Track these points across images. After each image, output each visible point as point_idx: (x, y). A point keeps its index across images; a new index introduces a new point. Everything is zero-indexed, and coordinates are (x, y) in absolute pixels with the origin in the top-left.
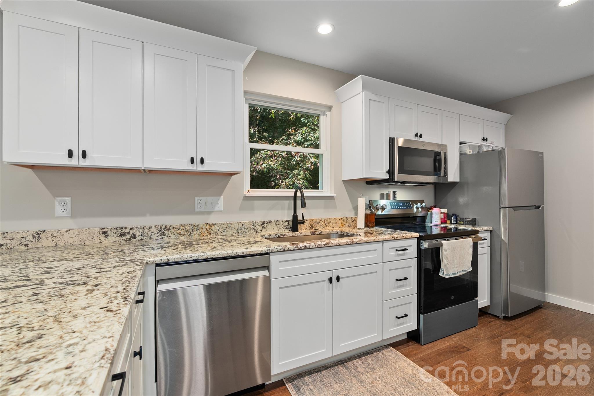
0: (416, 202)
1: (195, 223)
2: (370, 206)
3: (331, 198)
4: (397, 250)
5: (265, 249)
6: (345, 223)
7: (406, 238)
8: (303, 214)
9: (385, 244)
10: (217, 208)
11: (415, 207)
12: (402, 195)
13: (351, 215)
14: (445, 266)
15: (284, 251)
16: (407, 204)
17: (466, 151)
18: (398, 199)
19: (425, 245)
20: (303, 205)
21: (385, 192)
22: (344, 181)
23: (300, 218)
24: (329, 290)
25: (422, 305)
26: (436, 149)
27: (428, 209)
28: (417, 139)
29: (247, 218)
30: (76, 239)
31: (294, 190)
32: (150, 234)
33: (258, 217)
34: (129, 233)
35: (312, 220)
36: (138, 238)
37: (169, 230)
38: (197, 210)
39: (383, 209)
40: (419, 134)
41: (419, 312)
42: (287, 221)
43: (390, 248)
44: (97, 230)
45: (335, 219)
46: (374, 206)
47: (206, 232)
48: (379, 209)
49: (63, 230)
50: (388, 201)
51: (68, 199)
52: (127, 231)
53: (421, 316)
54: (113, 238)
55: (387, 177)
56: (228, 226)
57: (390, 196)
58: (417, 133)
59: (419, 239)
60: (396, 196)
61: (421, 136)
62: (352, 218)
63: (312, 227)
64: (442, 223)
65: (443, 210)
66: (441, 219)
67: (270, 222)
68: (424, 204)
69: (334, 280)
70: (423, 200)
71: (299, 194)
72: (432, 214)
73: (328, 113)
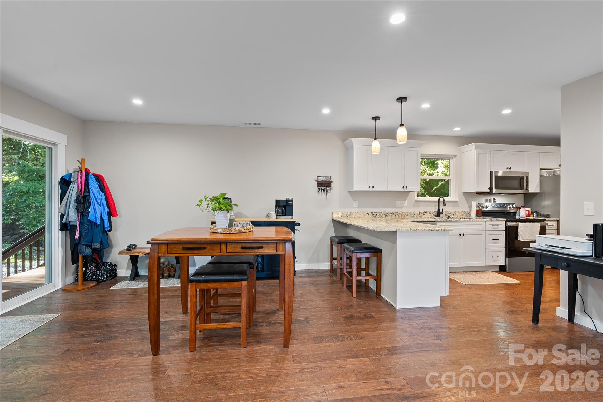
0: (509, 204)
1: (397, 211)
2: (479, 205)
3: (456, 202)
4: (493, 226)
5: (434, 220)
6: (464, 214)
7: (498, 221)
8: (442, 209)
9: (486, 222)
10: (404, 206)
11: (508, 207)
12: (500, 200)
13: (468, 210)
14: (521, 235)
15: (442, 221)
16: (502, 205)
17: (544, 174)
18: (496, 202)
19: (509, 224)
20: (445, 204)
21: (489, 198)
22: (464, 193)
23: (441, 211)
24: (459, 239)
25: (507, 253)
26: (520, 175)
27: (518, 208)
28: (509, 170)
29: (417, 210)
30: (360, 215)
31: (439, 198)
32: (382, 215)
33: (421, 209)
34: (375, 214)
35: (447, 212)
36: (378, 216)
37: (388, 214)
38: (397, 206)
39: (487, 207)
40: (509, 168)
41: (506, 256)
42: (434, 212)
43: (489, 225)
44: (366, 212)
45: (459, 212)
46: (481, 206)
47: (401, 215)
48: (484, 208)
49: (357, 212)
50: (490, 203)
51: (357, 202)
52: (375, 213)
53: (507, 258)
54: (370, 216)
55: (489, 191)
56: (409, 213)
57: (491, 201)
58: (508, 167)
59: (506, 221)
60: (495, 200)
61: (510, 168)
62: (468, 212)
63: (447, 216)
64: (526, 216)
65: (527, 209)
66: (526, 214)
67: (427, 212)
68: (514, 205)
69: (462, 235)
70: (514, 203)
71: (441, 199)
72: (520, 211)
73: (454, 158)
